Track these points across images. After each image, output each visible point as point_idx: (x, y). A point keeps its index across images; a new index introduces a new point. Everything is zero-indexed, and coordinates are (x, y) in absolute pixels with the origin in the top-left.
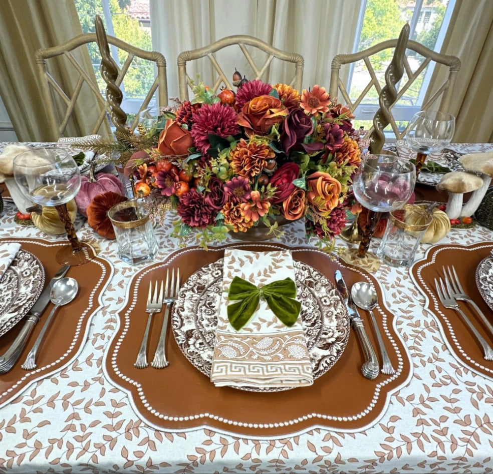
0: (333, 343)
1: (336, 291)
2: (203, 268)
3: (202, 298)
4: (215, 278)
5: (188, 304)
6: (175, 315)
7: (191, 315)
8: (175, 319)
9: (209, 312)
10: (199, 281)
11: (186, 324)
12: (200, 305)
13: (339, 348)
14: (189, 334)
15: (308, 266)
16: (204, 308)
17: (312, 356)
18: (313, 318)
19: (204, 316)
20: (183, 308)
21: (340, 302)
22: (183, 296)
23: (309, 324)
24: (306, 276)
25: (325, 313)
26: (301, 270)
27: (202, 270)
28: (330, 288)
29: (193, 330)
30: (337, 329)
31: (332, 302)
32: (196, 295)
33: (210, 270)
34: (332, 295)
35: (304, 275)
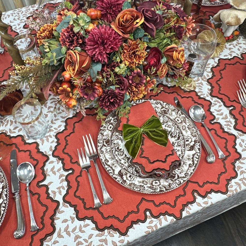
0: (194, 145)
1: (181, 112)
3: (112, 147)
4: (111, 131)
5: (108, 156)
6: (106, 166)
7: (114, 162)
8: (108, 169)
9: (120, 154)
13: (199, 147)
14: (120, 174)
15: (158, 101)
16: (117, 153)
17: (187, 157)
18: (177, 134)
19: (120, 158)
20: (107, 160)
21: (186, 118)
22: (102, 152)
23: (176, 139)
25: (181, 128)
26: (156, 105)
27: (101, 130)
30: (192, 136)
33: (106, 127)
35: (159, 108)
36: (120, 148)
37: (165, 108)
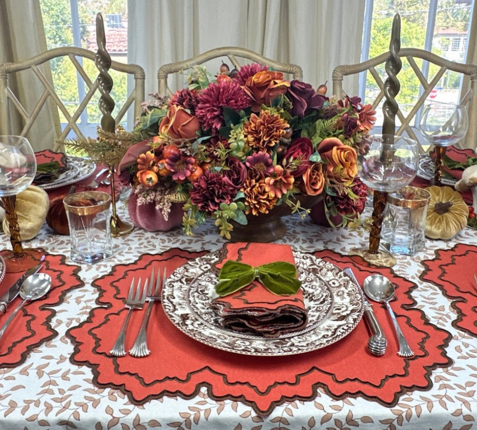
2: (189, 262)
10: (186, 274)
11: (179, 309)
12: (191, 291)
16: (196, 294)
18: (322, 297)
20: (173, 296)
24: (308, 264)
27: (188, 264)
28: (337, 271)
29: (187, 314)
31: (341, 283)
32: (185, 286)
33: (198, 264)
34: (341, 277)
36: (206, 292)
37: (318, 266)
